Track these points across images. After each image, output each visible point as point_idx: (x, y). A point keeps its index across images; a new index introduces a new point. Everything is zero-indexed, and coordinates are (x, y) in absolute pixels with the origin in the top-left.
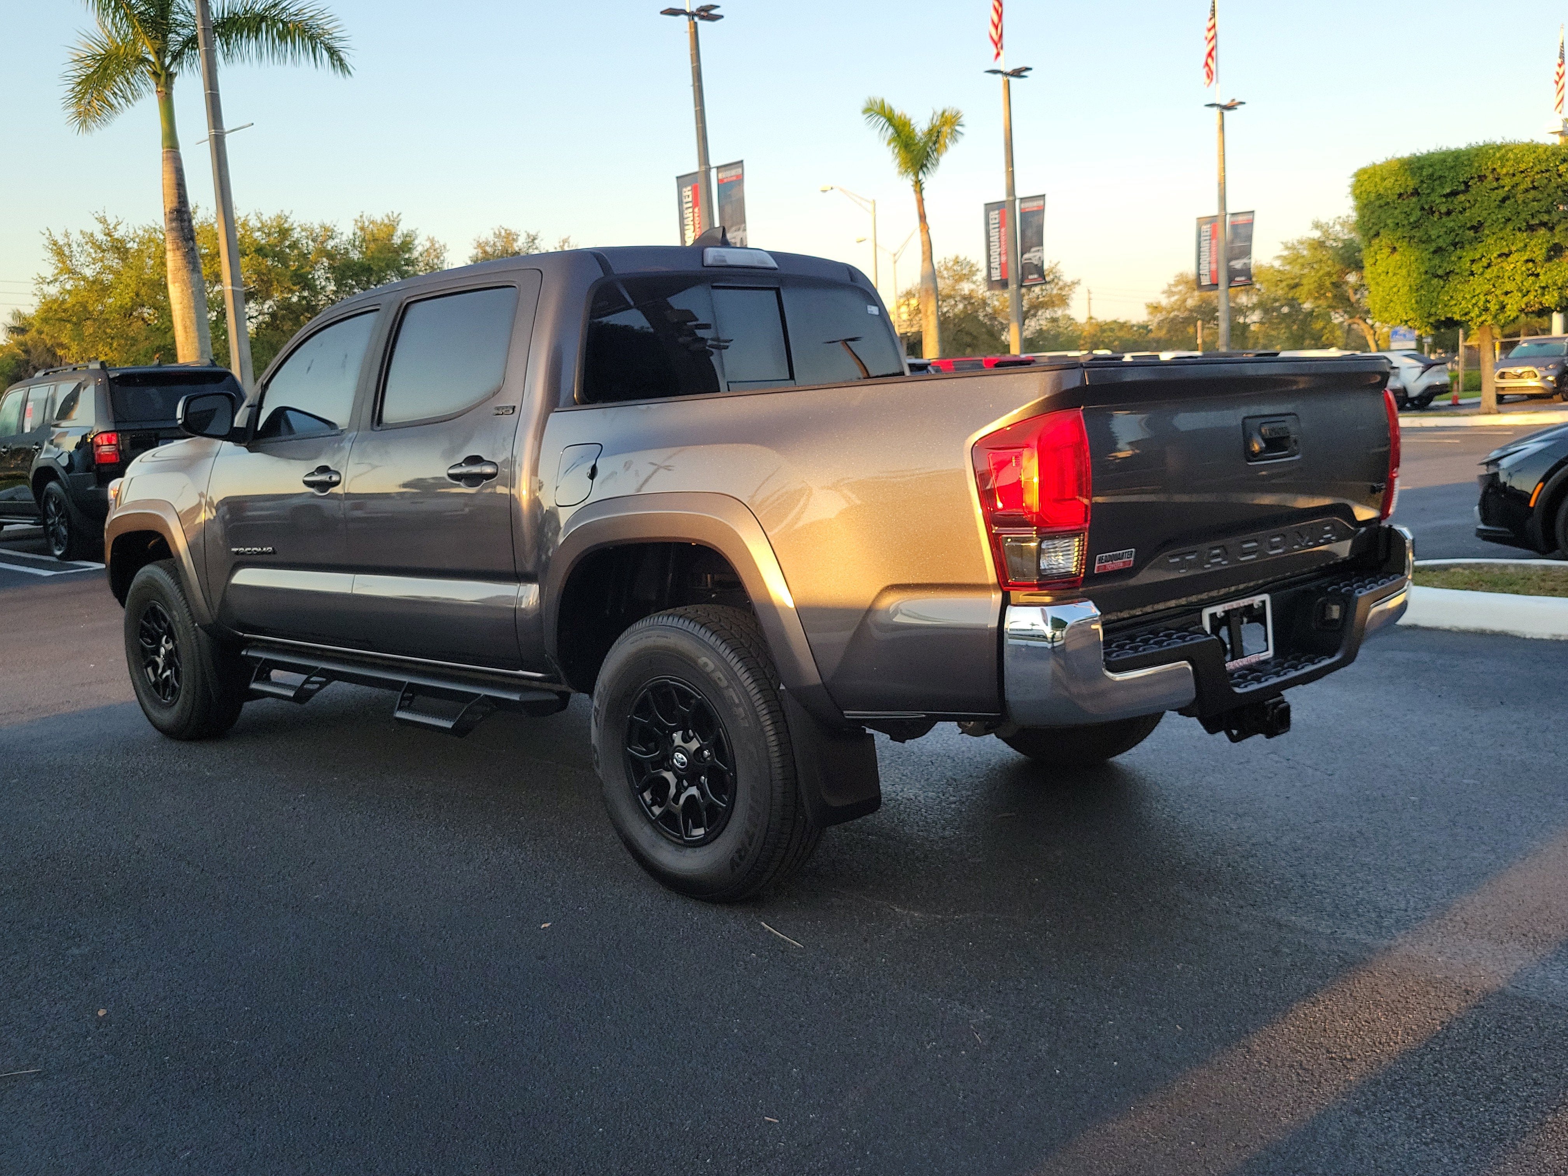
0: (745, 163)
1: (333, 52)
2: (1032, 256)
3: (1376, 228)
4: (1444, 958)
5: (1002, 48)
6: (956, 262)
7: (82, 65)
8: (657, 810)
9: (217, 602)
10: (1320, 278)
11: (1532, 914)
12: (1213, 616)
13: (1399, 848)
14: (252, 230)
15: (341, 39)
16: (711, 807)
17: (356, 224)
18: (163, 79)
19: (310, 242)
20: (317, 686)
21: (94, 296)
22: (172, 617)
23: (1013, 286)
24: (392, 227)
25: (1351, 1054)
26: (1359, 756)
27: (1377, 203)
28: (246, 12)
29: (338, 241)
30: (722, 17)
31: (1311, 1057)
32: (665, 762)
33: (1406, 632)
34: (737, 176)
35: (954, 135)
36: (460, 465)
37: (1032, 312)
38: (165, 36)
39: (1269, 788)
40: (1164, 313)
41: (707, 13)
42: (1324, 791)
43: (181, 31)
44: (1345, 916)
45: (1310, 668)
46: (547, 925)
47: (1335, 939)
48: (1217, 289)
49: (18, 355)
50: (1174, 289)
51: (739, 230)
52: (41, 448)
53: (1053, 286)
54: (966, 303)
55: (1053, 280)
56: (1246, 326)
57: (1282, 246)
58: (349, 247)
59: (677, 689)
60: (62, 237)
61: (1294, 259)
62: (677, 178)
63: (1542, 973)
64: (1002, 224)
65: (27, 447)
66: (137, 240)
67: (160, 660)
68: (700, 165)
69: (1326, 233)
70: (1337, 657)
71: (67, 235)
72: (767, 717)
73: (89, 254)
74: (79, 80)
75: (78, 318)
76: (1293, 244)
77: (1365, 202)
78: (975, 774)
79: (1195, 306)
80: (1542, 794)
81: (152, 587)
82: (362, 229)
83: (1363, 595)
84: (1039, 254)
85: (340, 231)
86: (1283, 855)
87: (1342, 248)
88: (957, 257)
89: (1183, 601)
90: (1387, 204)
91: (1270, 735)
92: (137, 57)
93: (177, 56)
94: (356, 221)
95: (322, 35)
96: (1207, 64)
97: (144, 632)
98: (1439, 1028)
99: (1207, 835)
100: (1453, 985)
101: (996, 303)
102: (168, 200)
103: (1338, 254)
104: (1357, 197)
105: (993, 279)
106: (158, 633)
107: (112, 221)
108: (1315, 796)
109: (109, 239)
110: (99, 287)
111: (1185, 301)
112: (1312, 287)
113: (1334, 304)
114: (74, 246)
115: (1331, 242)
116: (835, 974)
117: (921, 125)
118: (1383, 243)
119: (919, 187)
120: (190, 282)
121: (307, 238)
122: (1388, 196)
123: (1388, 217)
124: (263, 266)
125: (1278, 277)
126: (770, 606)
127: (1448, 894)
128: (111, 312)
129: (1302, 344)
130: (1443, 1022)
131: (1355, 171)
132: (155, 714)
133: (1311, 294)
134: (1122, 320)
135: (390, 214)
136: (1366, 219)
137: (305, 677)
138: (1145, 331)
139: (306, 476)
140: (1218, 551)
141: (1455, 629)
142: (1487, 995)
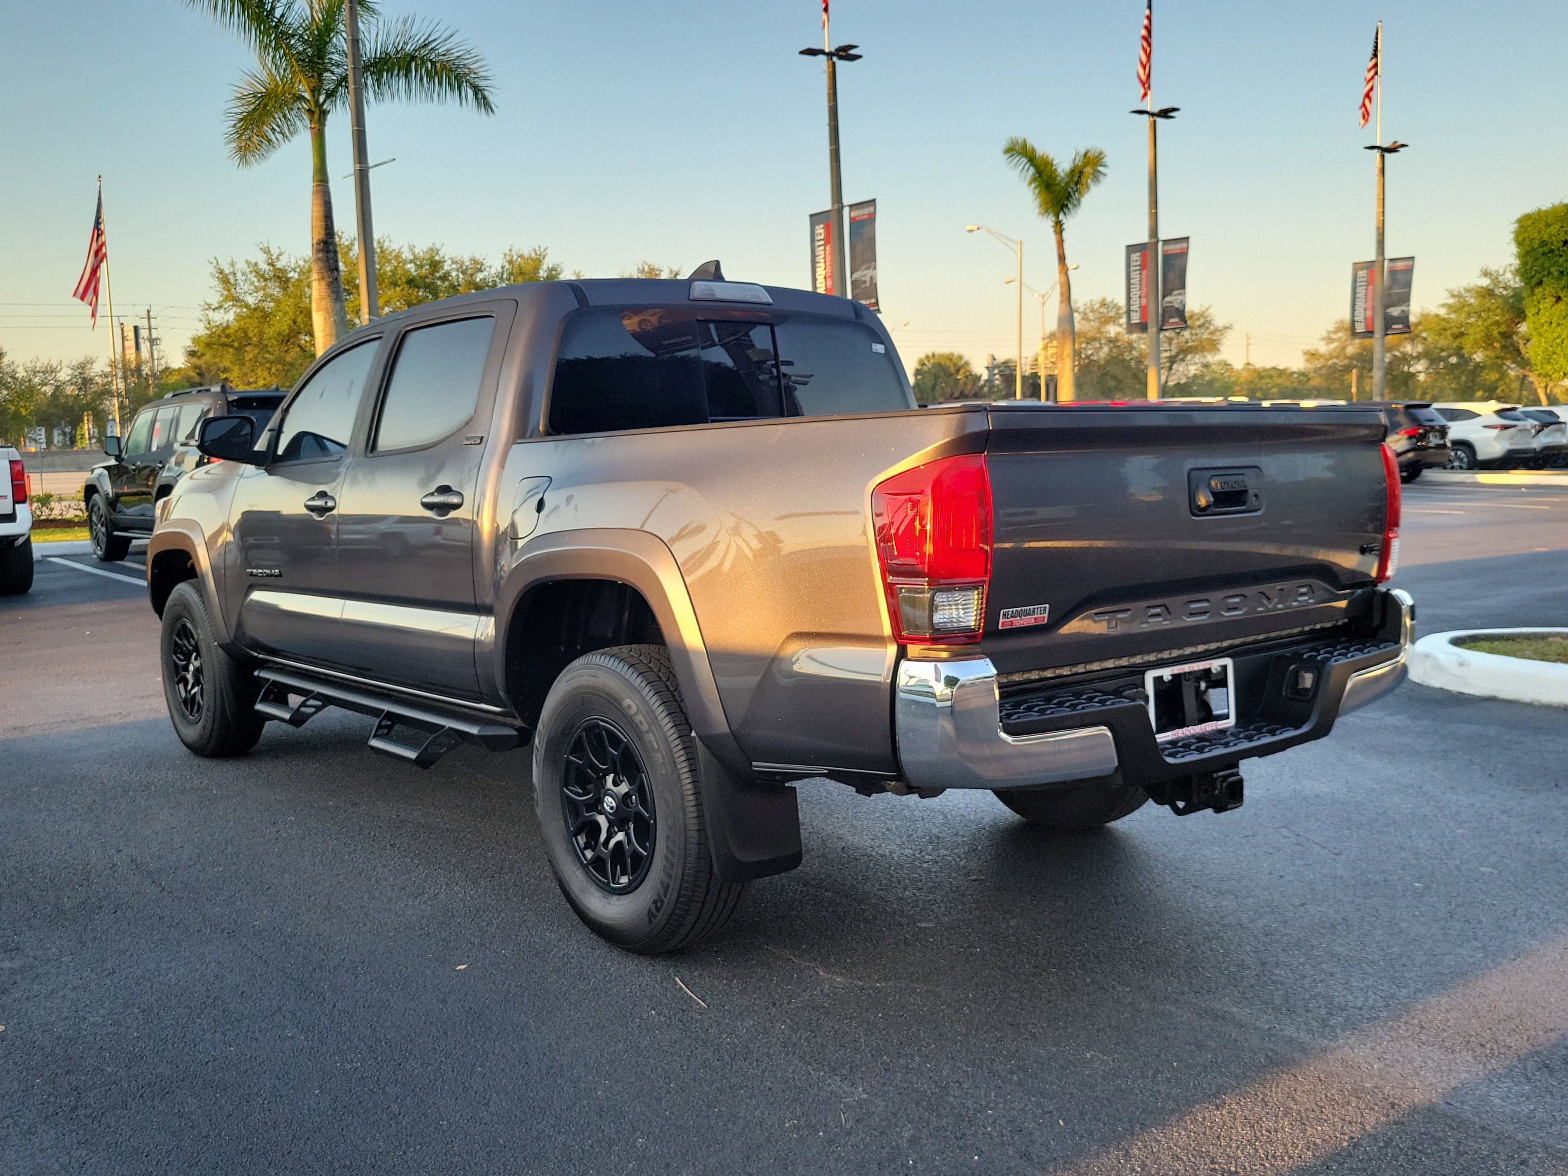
0: (877, 202)
1: (477, 90)
2: (1173, 299)
3: (1539, 276)
4: (1382, 1066)
5: (1149, 88)
6: (1103, 304)
7: (243, 101)
8: (589, 854)
9: (234, 623)
10: (1487, 328)
11: (1500, 1021)
12: (1158, 680)
13: (1380, 938)
14: (405, 262)
15: (486, 79)
16: (635, 855)
17: (505, 258)
18: (316, 116)
19: (461, 276)
20: (313, 710)
21: (255, 322)
22: (198, 635)
23: (1152, 330)
24: (538, 261)
25: (1236, 1168)
26: (1376, 836)
27: (1541, 250)
28: (397, 52)
29: (487, 274)
30: (860, 57)
31: (1191, 1167)
32: (596, 805)
33: (1485, 704)
34: (869, 215)
35: (1097, 176)
36: (432, 494)
37: (1181, 357)
38: (320, 75)
39: (1265, 865)
40: (1322, 360)
41: (845, 53)
42: (1323, 871)
43: (336, 70)
44: (1291, 1011)
45: (1268, 739)
46: (462, 967)
47: (1271, 1035)
48: (1372, 337)
49: (193, 377)
50: (1333, 336)
51: (869, 268)
52: (163, 467)
53: (1203, 330)
54: (1112, 345)
55: (1204, 324)
56: (1412, 376)
57: (1446, 294)
58: (498, 280)
59: (607, 731)
60: (228, 266)
61: (1459, 306)
62: (811, 216)
63: (1485, 1090)
64: (1143, 266)
65: (153, 465)
66: (298, 270)
67: (189, 676)
68: (833, 204)
69: (1496, 280)
70: (1305, 729)
71: (232, 264)
72: (685, 764)
73: (252, 283)
74: (241, 117)
75: (240, 343)
76: (1460, 292)
77: (1528, 249)
78: (961, 833)
79: (1355, 355)
80: (1562, 888)
81: (184, 604)
82: (511, 262)
83: (1338, 663)
84: (1180, 298)
85: (489, 264)
86: (1251, 939)
87: (1512, 297)
88: (1104, 300)
89: (1124, 662)
90: (1551, 251)
91: (1219, 809)
92: (294, 95)
93: (330, 95)
94: (505, 255)
95: (467, 75)
96: (1364, 105)
97: (177, 649)
98: (1345, 1144)
99: (1177, 912)
100: (1380, 1096)
101: (1143, 347)
102: (316, 231)
103: (1507, 302)
104: (1520, 243)
105: (1132, 322)
106: (189, 651)
107: (275, 252)
108: (1312, 877)
109: (272, 268)
110: (261, 315)
111: (1344, 348)
112: (1478, 336)
113: (1502, 354)
114: (239, 275)
115: (1501, 290)
116: (727, 1038)
117: (1063, 165)
118: (1547, 292)
119: (1059, 227)
120: (333, 310)
121: (457, 270)
122: (1552, 244)
123: (1553, 265)
124: (413, 297)
125: (1441, 326)
126: (684, 651)
127: (1415, 993)
128: (269, 339)
129: (1471, 395)
130: (1352, 1138)
131: (1519, 216)
132: (183, 730)
133: (1477, 344)
134: (1281, 367)
135: (537, 249)
136: (1528, 267)
137: (303, 699)
138: (1305, 379)
139: (309, 500)
140: (1158, 610)
141: (1536, 703)
142: (1414, 1110)
